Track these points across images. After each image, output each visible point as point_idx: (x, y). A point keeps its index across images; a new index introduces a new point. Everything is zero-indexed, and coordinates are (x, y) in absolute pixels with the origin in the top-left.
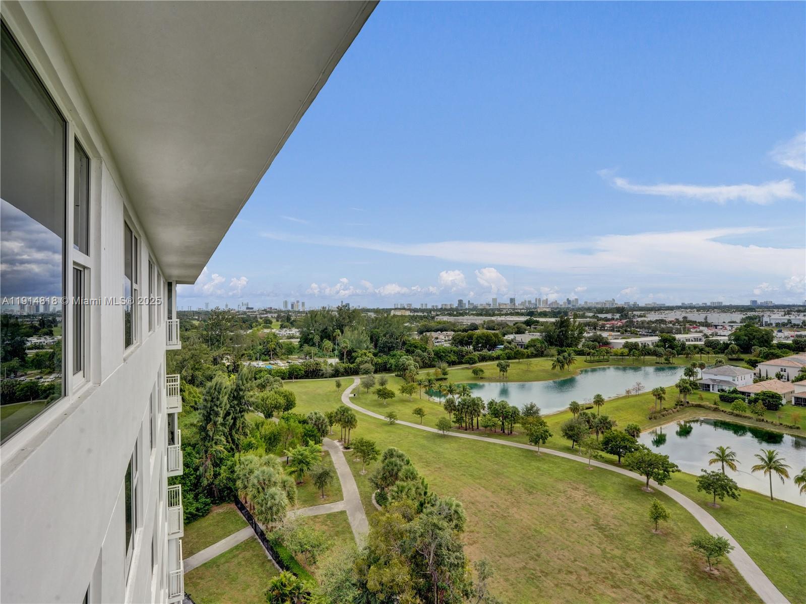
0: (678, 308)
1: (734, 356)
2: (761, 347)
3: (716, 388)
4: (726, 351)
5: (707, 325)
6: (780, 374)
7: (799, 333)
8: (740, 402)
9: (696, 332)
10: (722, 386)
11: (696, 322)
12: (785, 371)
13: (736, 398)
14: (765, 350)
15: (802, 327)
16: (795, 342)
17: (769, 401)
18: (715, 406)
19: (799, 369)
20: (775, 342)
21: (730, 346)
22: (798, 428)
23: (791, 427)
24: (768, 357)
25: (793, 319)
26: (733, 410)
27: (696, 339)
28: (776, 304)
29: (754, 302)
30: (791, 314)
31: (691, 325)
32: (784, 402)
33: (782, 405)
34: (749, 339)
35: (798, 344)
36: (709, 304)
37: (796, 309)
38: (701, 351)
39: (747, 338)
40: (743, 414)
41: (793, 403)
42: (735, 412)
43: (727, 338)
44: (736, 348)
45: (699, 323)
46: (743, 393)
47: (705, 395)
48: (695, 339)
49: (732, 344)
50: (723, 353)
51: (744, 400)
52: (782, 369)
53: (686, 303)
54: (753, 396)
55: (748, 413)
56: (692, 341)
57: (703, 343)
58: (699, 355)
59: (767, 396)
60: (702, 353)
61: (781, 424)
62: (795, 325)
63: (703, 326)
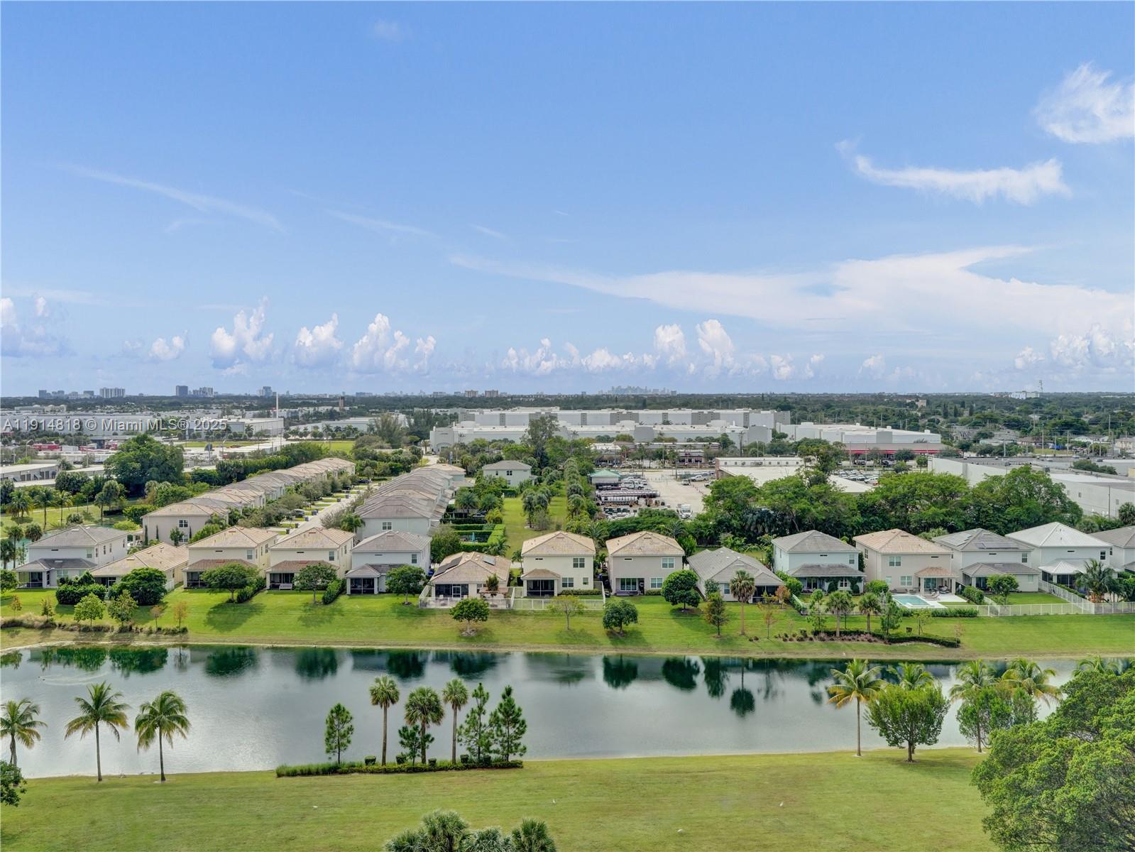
0: (27, 402)
1: (114, 506)
2: (160, 482)
3: (55, 578)
4: (97, 496)
5: (78, 440)
6: (178, 532)
7: (232, 450)
8: (92, 599)
9: (47, 458)
10: (65, 572)
11: (57, 435)
12: (186, 526)
13: (86, 593)
14: (166, 486)
15: (245, 439)
16: (222, 467)
17: (144, 589)
18: (45, 618)
19: (206, 519)
20: (187, 470)
21: (107, 484)
22: (184, 631)
23: (174, 633)
24: (166, 500)
25: (233, 423)
26: (78, 619)
27: (44, 475)
28: (220, 393)
29: (183, 389)
30: (231, 414)
31: (44, 442)
32: (168, 585)
33: (165, 591)
34: (142, 467)
35: (225, 470)
36: (97, 393)
37: (248, 403)
38: (45, 500)
39: (138, 465)
40: (97, 622)
41: (185, 585)
42: (82, 622)
43: (101, 467)
44: (119, 487)
45: (64, 436)
46: (104, 580)
47: (27, 597)
48: (42, 474)
49: (112, 479)
50: (91, 500)
51: (101, 595)
52: (181, 522)
53: (50, 391)
54: (118, 583)
55: (107, 621)
56: (35, 478)
57: (53, 482)
58: (42, 511)
59: (141, 578)
60: (47, 505)
61: (159, 629)
62: (235, 435)
63: (70, 443)
